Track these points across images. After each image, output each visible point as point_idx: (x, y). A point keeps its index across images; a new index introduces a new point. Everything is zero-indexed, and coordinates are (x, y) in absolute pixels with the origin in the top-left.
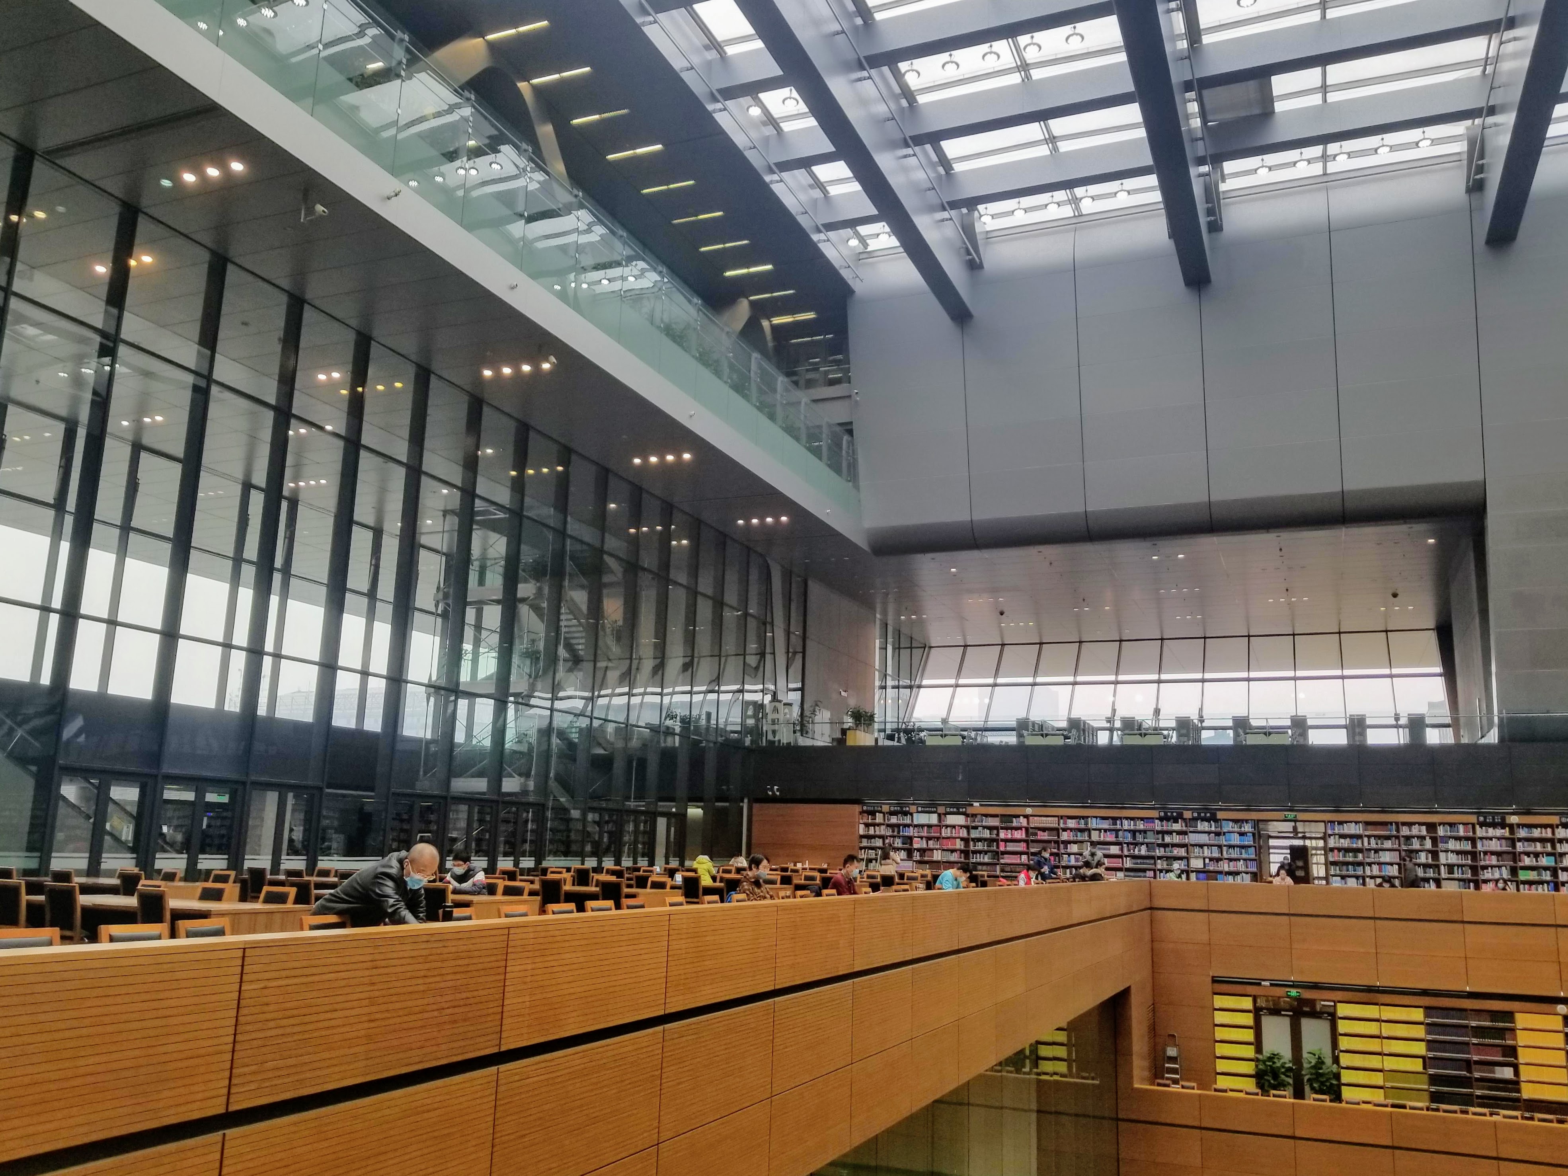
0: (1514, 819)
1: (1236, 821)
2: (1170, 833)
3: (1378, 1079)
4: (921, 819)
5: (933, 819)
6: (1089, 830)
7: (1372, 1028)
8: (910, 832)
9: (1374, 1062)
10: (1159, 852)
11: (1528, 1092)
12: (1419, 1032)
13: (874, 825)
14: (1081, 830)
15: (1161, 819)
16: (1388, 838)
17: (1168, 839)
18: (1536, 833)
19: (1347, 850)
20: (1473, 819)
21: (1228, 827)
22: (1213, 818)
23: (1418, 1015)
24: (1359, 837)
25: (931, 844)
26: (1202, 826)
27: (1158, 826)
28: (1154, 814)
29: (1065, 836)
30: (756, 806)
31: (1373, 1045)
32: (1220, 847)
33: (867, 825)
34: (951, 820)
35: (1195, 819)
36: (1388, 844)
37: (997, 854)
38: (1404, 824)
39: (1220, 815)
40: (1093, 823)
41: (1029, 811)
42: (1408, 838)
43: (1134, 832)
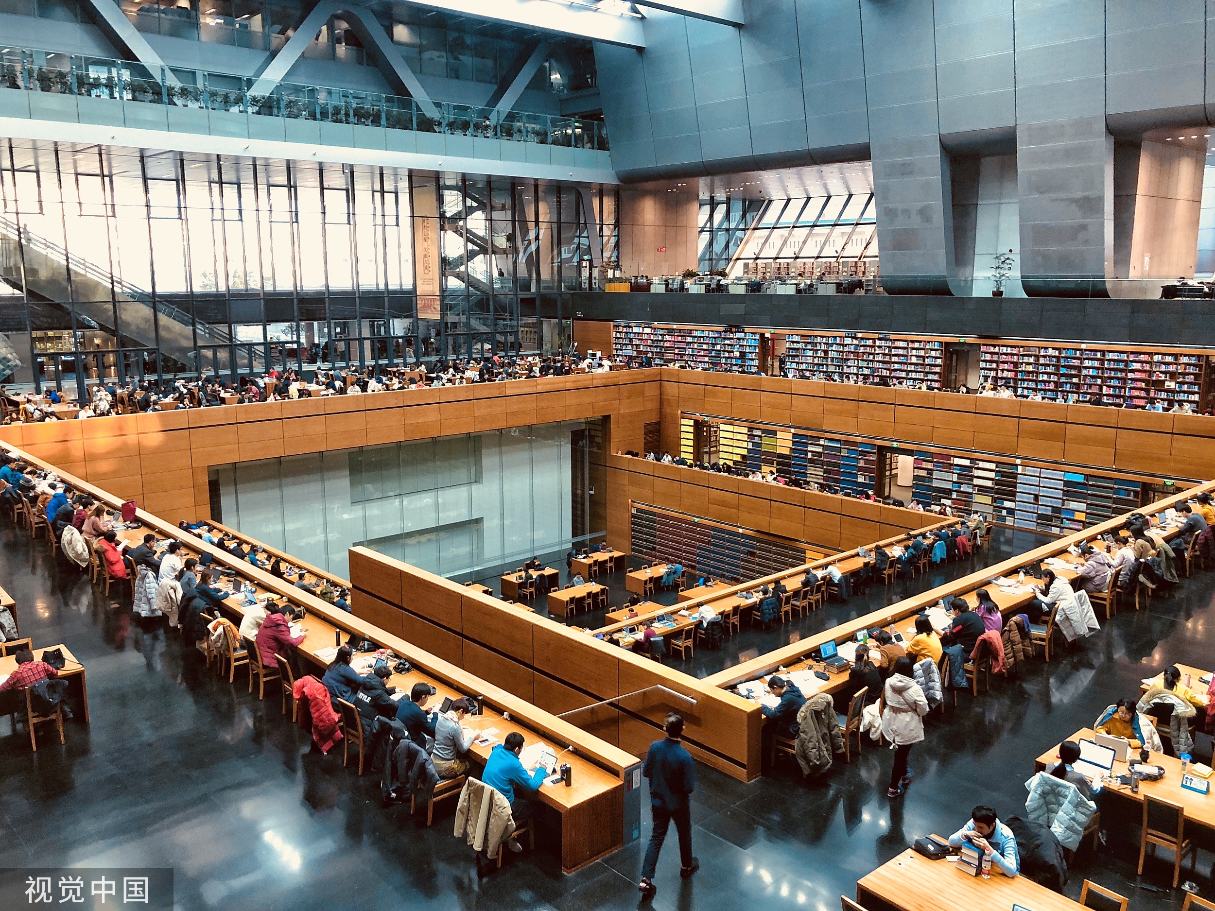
0: (860, 335)
1: (752, 333)
2: (727, 339)
3: (731, 457)
4: (635, 330)
5: (640, 330)
6: (697, 337)
7: (731, 435)
8: (632, 336)
9: (730, 449)
10: (724, 348)
13: (619, 332)
14: (694, 337)
15: (724, 331)
16: (809, 343)
18: (868, 343)
19: (794, 349)
20: (844, 335)
24: (798, 342)
27: (723, 335)
28: (721, 329)
29: (688, 339)
31: (731, 442)
32: (746, 346)
33: (616, 333)
35: (737, 332)
36: (808, 347)
37: (663, 348)
38: (816, 336)
41: (675, 327)
42: (817, 343)
43: (714, 338)
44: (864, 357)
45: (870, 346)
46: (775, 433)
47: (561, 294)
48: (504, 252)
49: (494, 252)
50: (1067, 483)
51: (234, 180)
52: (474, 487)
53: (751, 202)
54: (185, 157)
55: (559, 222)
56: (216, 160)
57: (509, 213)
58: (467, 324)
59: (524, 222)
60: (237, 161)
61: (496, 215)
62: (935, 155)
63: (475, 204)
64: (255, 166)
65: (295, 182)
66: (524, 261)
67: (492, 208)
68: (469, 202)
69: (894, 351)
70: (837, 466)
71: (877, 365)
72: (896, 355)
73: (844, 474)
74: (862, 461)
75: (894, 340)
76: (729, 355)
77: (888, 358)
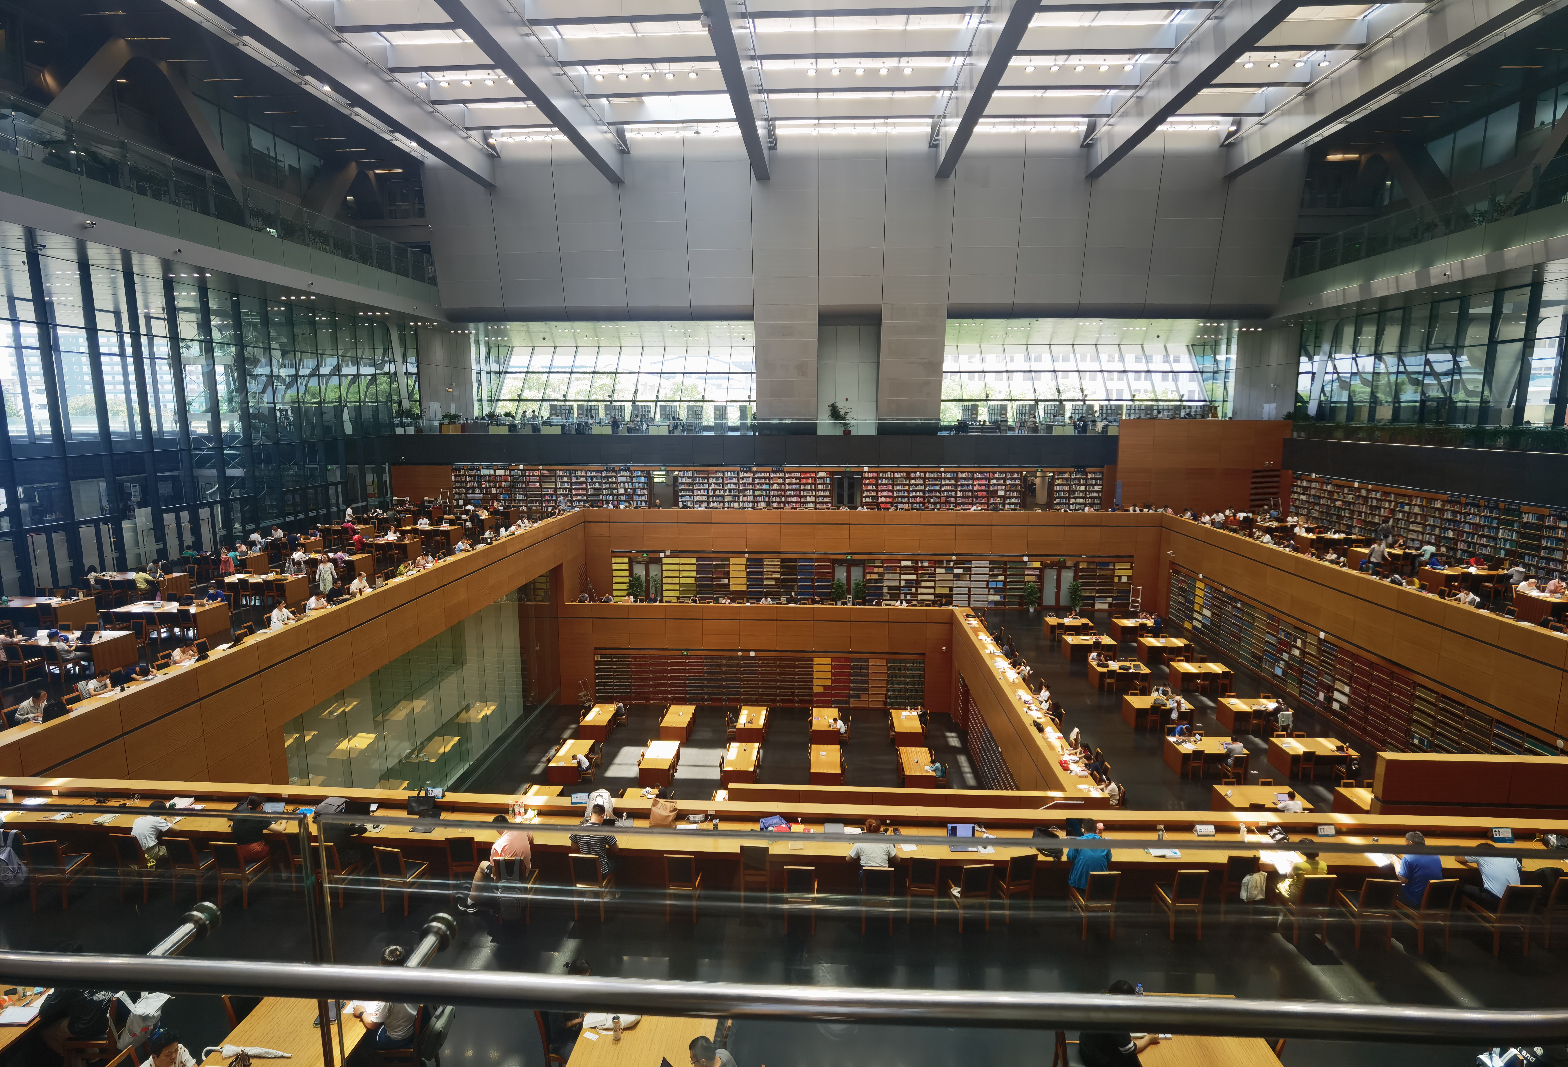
0: (755, 469)
1: (638, 471)
2: (609, 477)
3: (677, 587)
4: (485, 472)
5: (492, 472)
7: (676, 567)
8: (480, 479)
9: (676, 580)
10: (605, 486)
11: (733, 588)
12: (694, 568)
13: (460, 476)
15: (606, 470)
16: (705, 478)
17: (610, 480)
18: (763, 475)
20: (738, 469)
21: (635, 474)
22: (629, 470)
23: (694, 561)
25: (491, 485)
26: (623, 473)
27: (604, 474)
28: (602, 468)
30: (393, 466)
31: (676, 574)
32: (632, 483)
33: (456, 476)
34: (499, 472)
35: (620, 470)
36: (705, 481)
38: (712, 472)
39: (632, 468)
41: (541, 467)
43: (593, 477)
44: (757, 487)
45: (765, 478)
46: (728, 559)
69: (787, 481)
70: (795, 580)
71: (772, 493)
72: (790, 484)
73: (800, 587)
74: (817, 574)
75: (787, 472)
76: (615, 492)
77: (783, 487)
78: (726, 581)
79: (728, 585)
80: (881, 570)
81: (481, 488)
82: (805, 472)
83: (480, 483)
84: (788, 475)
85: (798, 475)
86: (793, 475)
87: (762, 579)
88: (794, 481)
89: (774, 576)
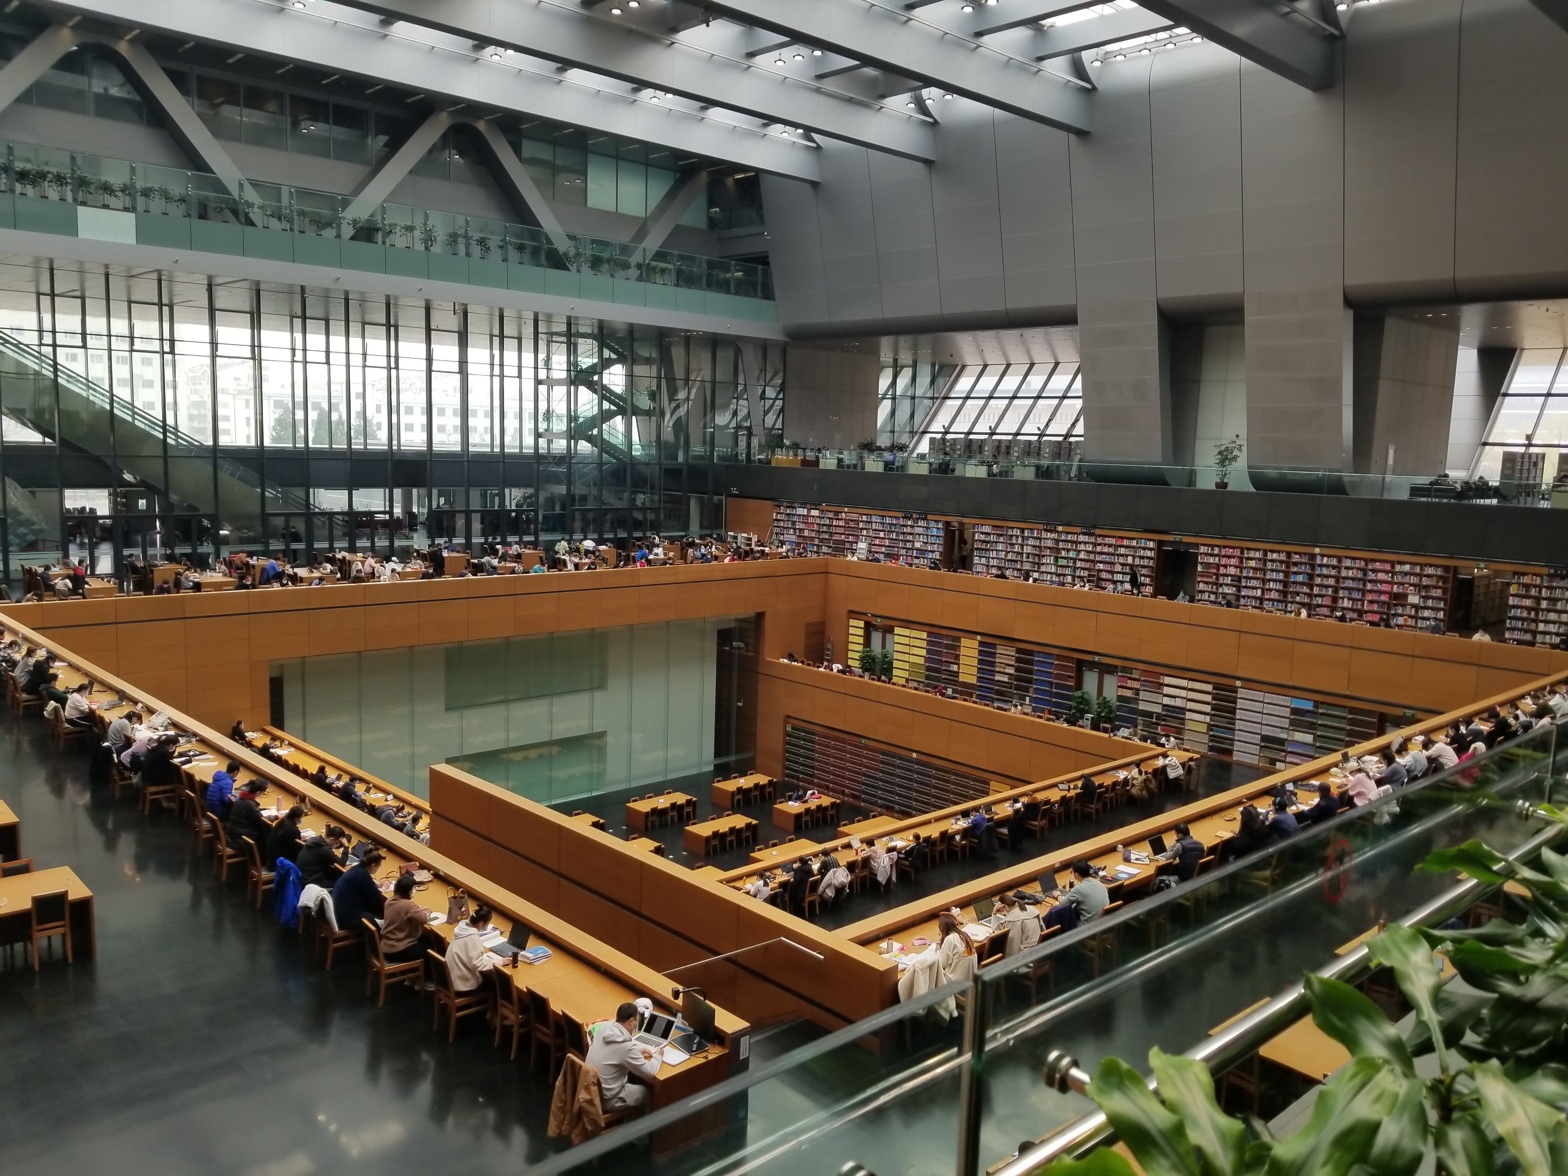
0: (1060, 528)
1: (936, 521)
2: (906, 526)
3: (907, 666)
4: (800, 511)
5: (805, 512)
6: (871, 522)
7: (907, 641)
8: (795, 519)
9: (907, 658)
10: (901, 537)
11: (961, 678)
12: (924, 644)
13: (780, 513)
14: (869, 522)
15: (903, 518)
16: (1002, 535)
17: (905, 530)
18: (1069, 537)
19: (984, 542)
20: (1042, 527)
21: (932, 524)
22: (926, 519)
23: (924, 635)
24: (988, 534)
25: (804, 526)
26: (921, 523)
27: (902, 521)
28: (900, 514)
29: (861, 525)
30: (728, 498)
31: (907, 649)
32: (927, 535)
33: (777, 513)
34: (813, 513)
35: (918, 519)
36: (1001, 539)
37: (831, 534)
38: (1010, 528)
39: (929, 517)
40: (874, 519)
41: (846, 510)
42: (1011, 536)
43: (891, 524)
44: (1063, 553)
45: (1072, 542)
46: (958, 639)
47: (714, 465)
48: (648, 413)
49: (634, 414)
50: (1294, 711)
51: (322, 316)
52: (598, 694)
53: (942, 367)
54: (262, 287)
55: (714, 382)
56: (300, 292)
57: (654, 368)
58: (599, 499)
59: (671, 381)
60: (326, 295)
61: (639, 370)
62: (1152, 322)
63: (614, 356)
64: (347, 300)
65: (396, 320)
66: (671, 424)
67: (634, 361)
68: (607, 353)
69: (1099, 549)
70: (1030, 681)
71: (1079, 564)
72: (1101, 553)
73: (1037, 691)
74: (1058, 676)
75: (1100, 536)
76: (909, 545)
77: (1092, 557)
78: (955, 668)
79: (956, 674)
80: (1136, 685)
81: (795, 529)
82: (1122, 538)
83: (794, 523)
84: (1100, 540)
85: (1112, 541)
86: (1107, 540)
87: (993, 673)
88: (1106, 550)
89: (1007, 671)
